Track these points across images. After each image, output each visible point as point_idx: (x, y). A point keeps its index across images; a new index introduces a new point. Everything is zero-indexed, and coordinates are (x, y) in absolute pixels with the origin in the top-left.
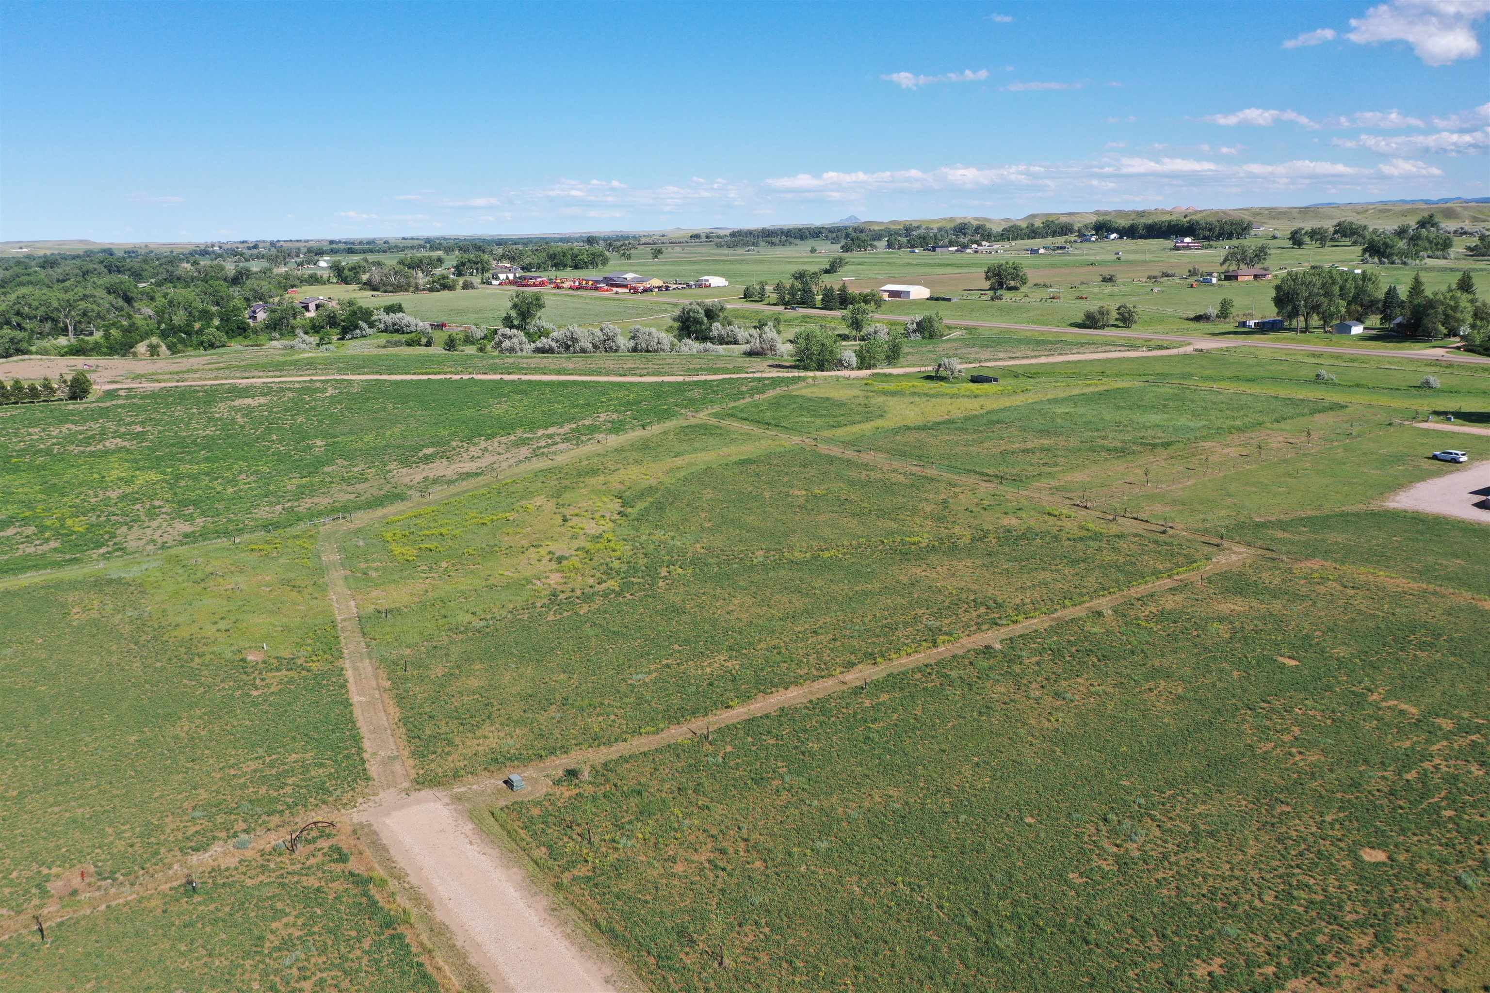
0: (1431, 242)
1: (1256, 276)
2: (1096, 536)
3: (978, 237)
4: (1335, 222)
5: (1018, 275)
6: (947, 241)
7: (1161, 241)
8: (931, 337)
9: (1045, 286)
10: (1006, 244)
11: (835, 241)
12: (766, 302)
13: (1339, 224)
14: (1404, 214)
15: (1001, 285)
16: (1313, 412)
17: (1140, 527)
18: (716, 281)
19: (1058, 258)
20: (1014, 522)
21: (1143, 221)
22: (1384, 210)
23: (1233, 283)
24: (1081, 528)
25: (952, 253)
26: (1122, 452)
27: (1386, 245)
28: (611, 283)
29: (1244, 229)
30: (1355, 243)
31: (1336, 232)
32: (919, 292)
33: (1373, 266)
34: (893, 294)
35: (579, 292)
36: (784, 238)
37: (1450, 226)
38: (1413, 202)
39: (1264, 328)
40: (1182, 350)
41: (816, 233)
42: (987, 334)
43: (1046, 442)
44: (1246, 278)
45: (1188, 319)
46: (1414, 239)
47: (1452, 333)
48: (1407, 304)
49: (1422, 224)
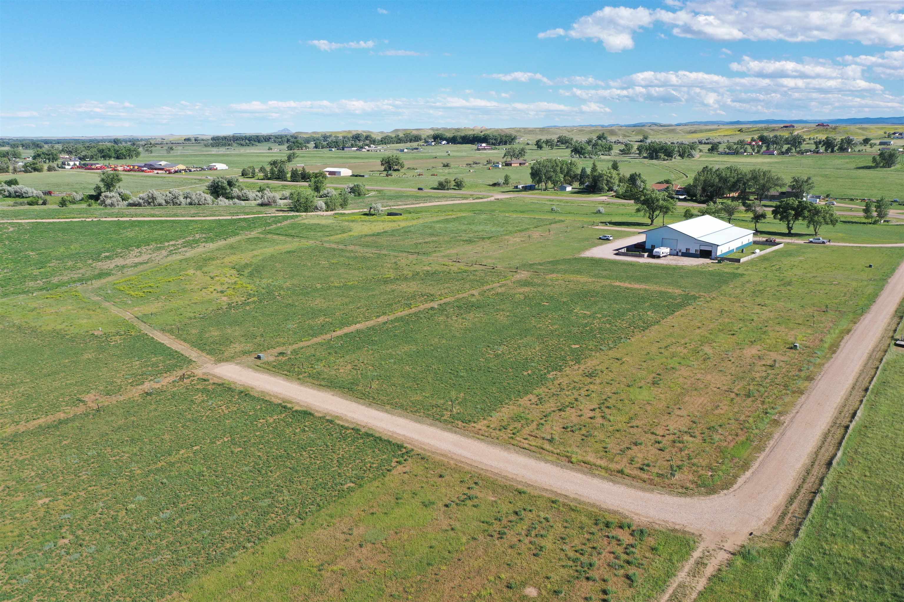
0: (603, 147)
1: (520, 164)
2: (465, 271)
3: (367, 142)
4: (557, 136)
5: (399, 163)
6: (350, 144)
7: (470, 145)
8: (359, 195)
9: (413, 169)
10: (385, 146)
11: (281, 143)
12: (256, 178)
13: (559, 137)
14: (591, 132)
15: (390, 168)
16: (550, 224)
17: (483, 268)
18: (221, 166)
19: (415, 153)
20: (429, 268)
21: (459, 134)
22: (581, 130)
23: (510, 167)
24: (459, 269)
25: (354, 151)
26: (470, 241)
27: (582, 148)
28: (152, 168)
29: (513, 139)
30: (567, 147)
31: (558, 141)
32: (346, 172)
33: (576, 159)
34: (331, 173)
35: (133, 173)
36: (247, 141)
37: (613, 139)
38: (596, 126)
39: (526, 188)
40: (489, 199)
41: (267, 139)
42: (388, 193)
43: (434, 239)
44: (516, 165)
45: (489, 185)
46: (595, 145)
47: (610, 189)
48: (590, 176)
49: (599, 138)
